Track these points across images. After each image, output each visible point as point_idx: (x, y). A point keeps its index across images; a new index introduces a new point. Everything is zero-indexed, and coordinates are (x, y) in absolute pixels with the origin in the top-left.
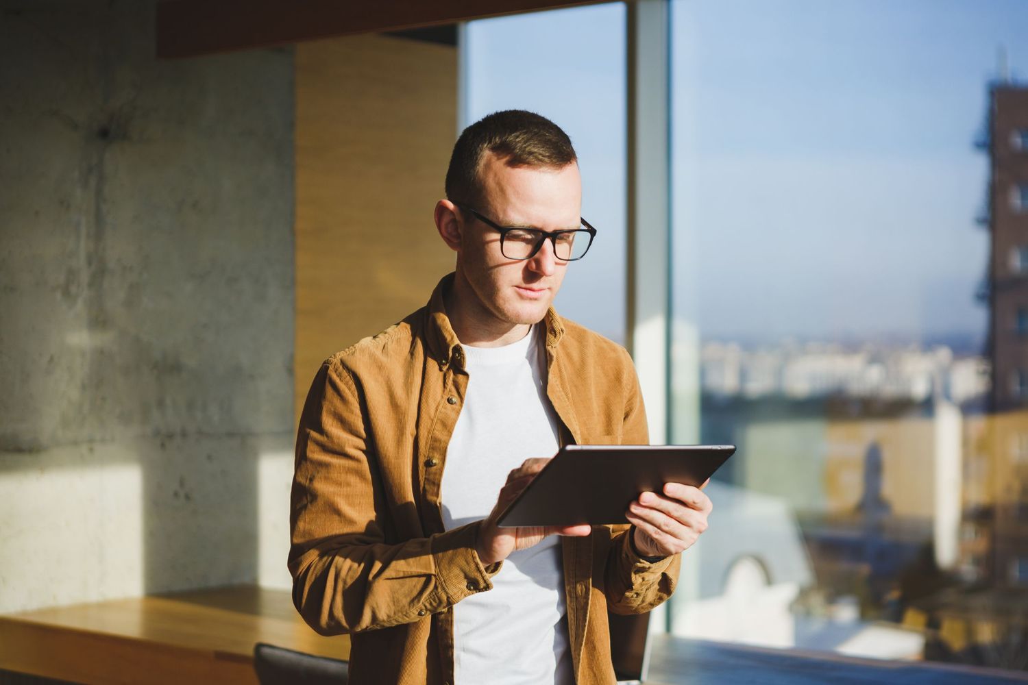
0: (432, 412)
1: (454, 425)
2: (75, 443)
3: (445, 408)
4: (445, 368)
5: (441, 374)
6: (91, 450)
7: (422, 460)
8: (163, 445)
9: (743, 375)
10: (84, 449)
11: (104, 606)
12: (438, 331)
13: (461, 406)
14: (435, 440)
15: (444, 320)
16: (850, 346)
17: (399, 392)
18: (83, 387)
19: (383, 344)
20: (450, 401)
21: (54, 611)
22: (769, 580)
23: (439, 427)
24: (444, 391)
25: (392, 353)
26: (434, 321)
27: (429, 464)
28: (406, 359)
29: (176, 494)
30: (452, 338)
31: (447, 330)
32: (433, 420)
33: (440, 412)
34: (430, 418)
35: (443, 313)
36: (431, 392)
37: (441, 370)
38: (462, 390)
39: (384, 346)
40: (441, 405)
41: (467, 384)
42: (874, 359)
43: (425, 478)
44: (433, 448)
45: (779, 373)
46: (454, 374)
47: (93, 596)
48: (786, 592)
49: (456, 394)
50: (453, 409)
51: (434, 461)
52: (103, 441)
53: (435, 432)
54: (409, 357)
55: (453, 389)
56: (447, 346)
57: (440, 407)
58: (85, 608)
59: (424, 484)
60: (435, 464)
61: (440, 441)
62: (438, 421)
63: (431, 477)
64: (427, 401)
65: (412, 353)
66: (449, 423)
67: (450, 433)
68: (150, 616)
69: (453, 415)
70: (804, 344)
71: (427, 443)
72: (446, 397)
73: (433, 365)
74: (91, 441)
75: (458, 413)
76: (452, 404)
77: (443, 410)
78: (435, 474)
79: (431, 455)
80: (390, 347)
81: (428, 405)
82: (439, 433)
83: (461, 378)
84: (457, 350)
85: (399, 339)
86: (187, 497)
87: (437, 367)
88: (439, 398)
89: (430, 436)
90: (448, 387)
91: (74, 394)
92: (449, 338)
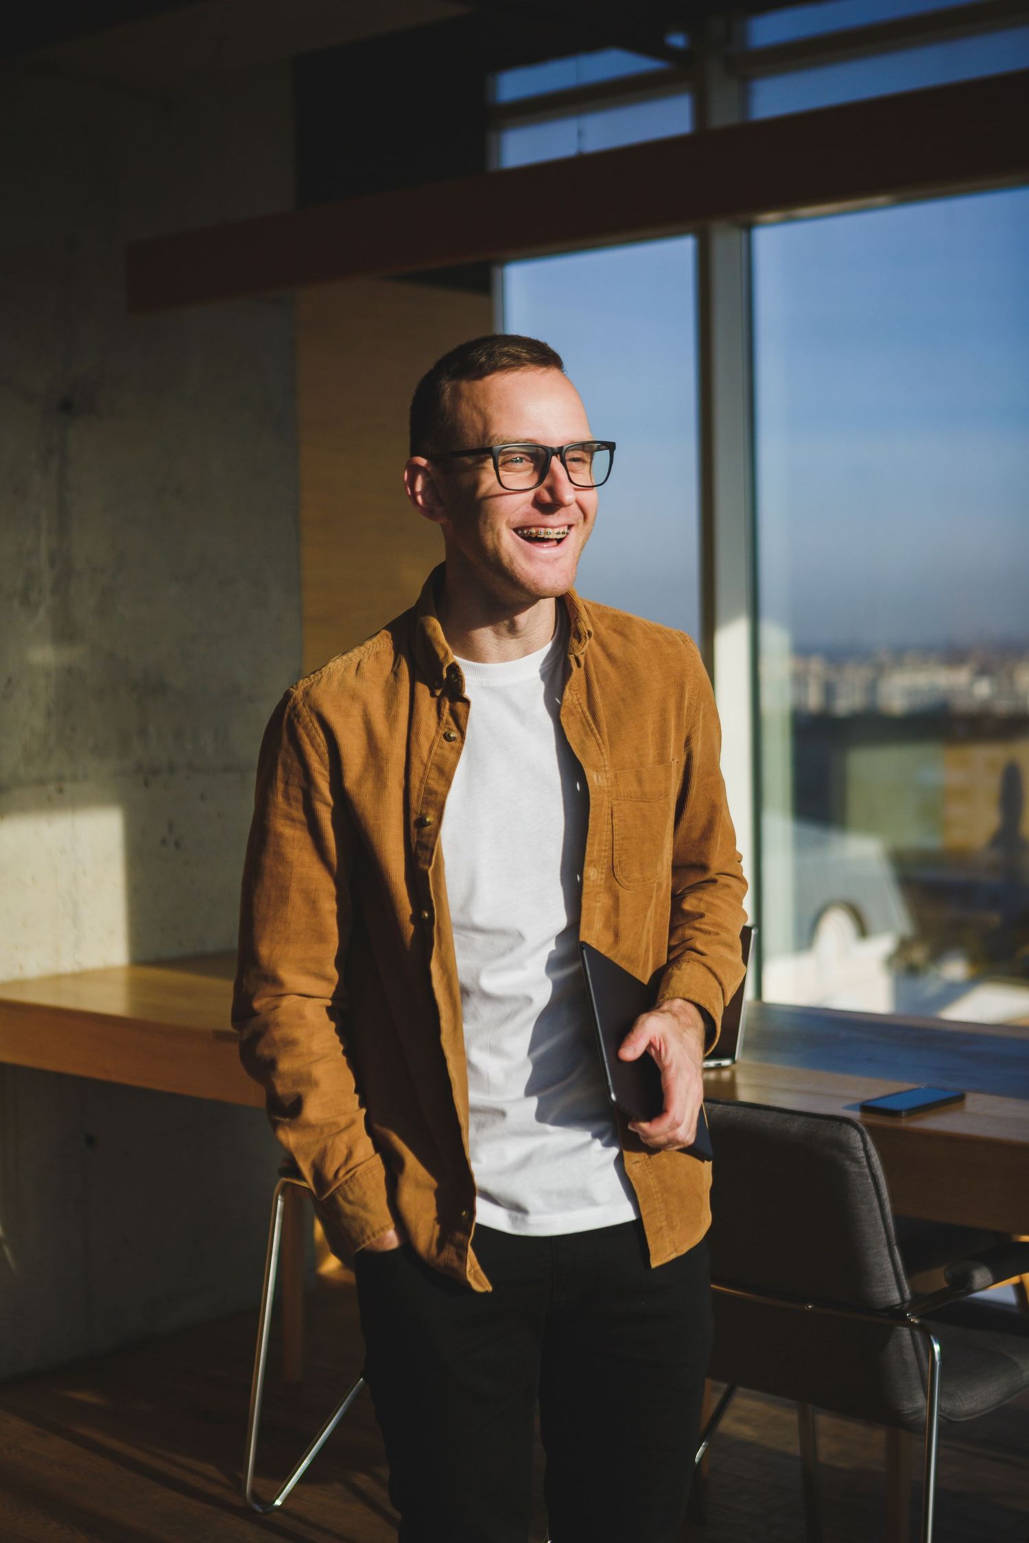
0: (425, 753)
1: (454, 771)
2: (41, 782)
3: (442, 748)
4: (438, 693)
5: (434, 700)
6: (61, 791)
7: (414, 817)
8: (146, 784)
9: (829, 691)
10: (52, 788)
11: (80, 976)
12: (428, 644)
13: (463, 742)
14: (430, 792)
15: (435, 629)
16: (953, 656)
17: (380, 726)
18: (49, 714)
19: (358, 661)
20: (447, 737)
21: (21, 984)
22: (863, 930)
23: (434, 774)
24: (439, 724)
25: (367, 674)
26: (423, 630)
27: (421, 823)
28: (387, 682)
29: (164, 842)
30: (447, 654)
31: (439, 643)
32: (426, 766)
33: (435, 754)
34: (422, 763)
35: (434, 617)
36: (423, 728)
37: (433, 695)
38: (462, 721)
39: (359, 665)
40: (436, 744)
41: (467, 713)
42: (983, 671)
43: (417, 841)
44: (426, 803)
45: (872, 688)
46: (451, 701)
47: (67, 965)
48: (883, 945)
49: (454, 728)
50: (452, 748)
51: (428, 820)
52: (74, 779)
53: (430, 781)
54: (392, 678)
55: (451, 720)
56: (441, 665)
57: (435, 747)
58: (57, 979)
59: (416, 849)
60: (429, 823)
61: (436, 793)
62: (433, 767)
63: (425, 840)
64: (417, 739)
65: (395, 673)
66: (447, 769)
67: (448, 782)
68: (137, 987)
69: (452, 756)
70: (901, 655)
71: (419, 796)
72: (442, 732)
73: (423, 690)
74: (60, 779)
75: (459, 753)
76: (450, 741)
77: (439, 751)
78: (429, 836)
79: (424, 812)
80: (366, 666)
81: (419, 745)
82: (434, 784)
83: (460, 706)
84: (454, 669)
85: (377, 653)
86: (177, 845)
87: (428, 692)
88: (433, 733)
89: (423, 786)
90: (445, 718)
91: (38, 722)
92: (442, 655)
